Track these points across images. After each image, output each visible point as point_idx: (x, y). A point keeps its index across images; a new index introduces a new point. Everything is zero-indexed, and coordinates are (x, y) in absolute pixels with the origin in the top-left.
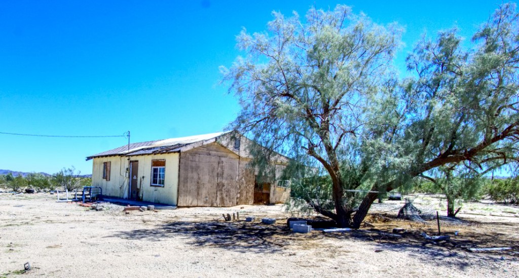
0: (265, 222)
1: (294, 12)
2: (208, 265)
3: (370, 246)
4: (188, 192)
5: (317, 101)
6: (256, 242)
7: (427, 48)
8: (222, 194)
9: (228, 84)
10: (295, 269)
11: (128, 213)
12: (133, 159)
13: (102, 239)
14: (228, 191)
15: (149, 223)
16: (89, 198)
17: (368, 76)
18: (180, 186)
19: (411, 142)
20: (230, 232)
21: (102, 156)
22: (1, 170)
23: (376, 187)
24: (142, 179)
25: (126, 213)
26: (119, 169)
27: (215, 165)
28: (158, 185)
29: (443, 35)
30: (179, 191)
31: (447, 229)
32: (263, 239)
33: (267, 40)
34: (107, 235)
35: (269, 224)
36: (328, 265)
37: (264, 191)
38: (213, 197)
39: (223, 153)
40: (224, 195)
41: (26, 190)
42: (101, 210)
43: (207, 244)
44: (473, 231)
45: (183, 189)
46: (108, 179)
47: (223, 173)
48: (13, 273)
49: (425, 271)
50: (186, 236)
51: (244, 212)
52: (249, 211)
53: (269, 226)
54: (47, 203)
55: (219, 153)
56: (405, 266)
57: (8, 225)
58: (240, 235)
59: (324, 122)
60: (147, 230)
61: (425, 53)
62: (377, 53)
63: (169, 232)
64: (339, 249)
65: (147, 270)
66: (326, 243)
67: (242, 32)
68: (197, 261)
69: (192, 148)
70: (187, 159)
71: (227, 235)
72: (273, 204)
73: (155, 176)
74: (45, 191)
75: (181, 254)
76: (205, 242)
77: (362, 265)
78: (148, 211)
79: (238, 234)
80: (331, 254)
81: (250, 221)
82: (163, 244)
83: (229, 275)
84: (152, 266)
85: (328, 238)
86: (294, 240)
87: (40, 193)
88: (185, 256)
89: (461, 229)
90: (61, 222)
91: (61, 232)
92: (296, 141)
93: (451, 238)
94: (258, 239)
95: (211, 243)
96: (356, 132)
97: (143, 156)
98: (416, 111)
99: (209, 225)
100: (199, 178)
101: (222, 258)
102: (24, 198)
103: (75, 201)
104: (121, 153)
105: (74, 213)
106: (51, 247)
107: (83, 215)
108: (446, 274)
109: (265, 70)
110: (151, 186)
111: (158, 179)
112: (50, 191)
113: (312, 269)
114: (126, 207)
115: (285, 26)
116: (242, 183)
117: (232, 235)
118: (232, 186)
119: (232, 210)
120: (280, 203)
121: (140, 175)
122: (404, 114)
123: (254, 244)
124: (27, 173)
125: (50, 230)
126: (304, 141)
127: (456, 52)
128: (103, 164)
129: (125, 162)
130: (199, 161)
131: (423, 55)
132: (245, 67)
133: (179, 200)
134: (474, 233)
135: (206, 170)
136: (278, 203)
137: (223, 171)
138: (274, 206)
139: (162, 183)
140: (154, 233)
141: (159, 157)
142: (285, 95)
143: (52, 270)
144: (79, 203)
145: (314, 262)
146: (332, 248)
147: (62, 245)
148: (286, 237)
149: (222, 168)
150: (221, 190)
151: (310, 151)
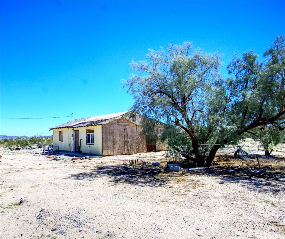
0: (154, 165)
1: (161, 47)
2: (122, 196)
3: (216, 179)
4: (108, 148)
5: (178, 93)
6: (150, 179)
7: (238, 62)
8: (128, 147)
9: (127, 88)
10: (172, 197)
11: (75, 161)
12: (75, 129)
13: (61, 180)
14: (131, 145)
15: (86, 168)
16: (52, 152)
17: (206, 81)
18: (103, 144)
19: (235, 116)
20: (134, 172)
21: (58, 128)
22: (1, 136)
23: (218, 142)
24: (81, 141)
25: (73, 161)
26: (68, 135)
27: (123, 130)
28: (90, 143)
29: (246, 54)
30: (103, 146)
31: (265, 165)
32: (153, 177)
33: (146, 64)
34: (64, 177)
35: (157, 166)
36: (192, 193)
37: (153, 144)
38: (123, 149)
39: (127, 123)
40: (129, 148)
41: (16, 148)
42: (59, 160)
43: (121, 181)
44: (281, 165)
45: (105, 145)
46: (62, 141)
47: (127, 135)
48: (14, 204)
49: (250, 196)
50: (109, 176)
51: (142, 157)
52: (144, 156)
53: (156, 167)
54: (28, 156)
55: (125, 124)
56: (238, 193)
57: (8, 173)
58: (140, 174)
59: (183, 107)
60: (86, 173)
61: (237, 65)
62: (209, 68)
63: (99, 174)
64: (198, 182)
65: (88, 200)
66: (190, 178)
67: (132, 61)
68: (116, 193)
69: (109, 122)
70: (106, 128)
71: (132, 175)
72: (158, 151)
73: (89, 138)
74: (27, 148)
75: (106, 189)
76: (120, 180)
77: (212, 193)
78: (86, 160)
79: (138, 173)
80: (193, 186)
81: (145, 164)
82: (95, 182)
83: (134, 202)
84: (90, 197)
85: (191, 175)
86: (172, 176)
87: (24, 150)
88: (109, 190)
89: (274, 164)
90: (37, 170)
91: (38, 176)
92: (168, 118)
93: (267, 171)
94: (151, 177)
95: (123, 181)
96: (202, 110)
97: (81, 128)
98: (237, 96)
99: (121, 168)
100: (114, 139)
101: (130, 191)
102: (15, 153)
103: (44, 154)
104: (69, 126)
105: (43, 162)
106: (33, 187)
107: (49, 164)
108: (263, 198)
109: (147, 79)
110: (87, 144)
111: (90, 140)
112: (29, 148)
113: (182, 196)
114: (73, 158)
115: (156, 56)
116: (139, 140)
117: (135, 174)
118: (133, 142)
119: (134, 157)
120: (163, 150)
121: (80, 138)
122: (230, 98)
123: (148, 180)
124: (16, 136)
125: (31, 175)
126: (173, 118)
127: (255, 63)
128: (59, 132)
129: (71, 131)
130: (113, 129)
131: (236, 66)
132: (136, 79)
133: (103, 152)
134: (282, 167)
135: (118, 134)
136: (161, 150)
137: (127, 133)
138: (159, 153)
139: (93, 142)
140: (90, 175)
141: (90, 128)
142: (159, 92)
143: (35, 202)
144: (46, 156)
145: (184, 192)
146: (194, 182)
147: (39, 185)
148: (167, 175)
149: (127, 132)
150: (127, 145)
151: (176, 124)
